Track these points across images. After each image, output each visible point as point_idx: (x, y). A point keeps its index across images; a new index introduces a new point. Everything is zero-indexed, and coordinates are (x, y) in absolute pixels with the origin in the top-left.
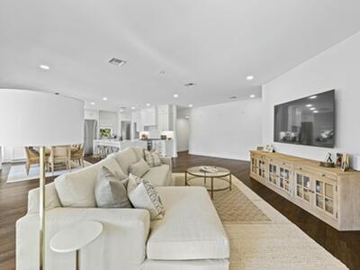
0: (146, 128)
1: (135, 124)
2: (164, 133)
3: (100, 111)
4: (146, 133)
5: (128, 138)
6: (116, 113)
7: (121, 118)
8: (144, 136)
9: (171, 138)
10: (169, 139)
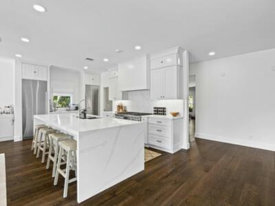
0: (125, 95)
1: (107, 89)
2: (160, 104)
3: (52, 68)
4: (125, 103)
5: (96, 112)
6: (78, 73)
7: (86, 80)
8: (120, 107)
9: (178, 113)
10: (175, 115)
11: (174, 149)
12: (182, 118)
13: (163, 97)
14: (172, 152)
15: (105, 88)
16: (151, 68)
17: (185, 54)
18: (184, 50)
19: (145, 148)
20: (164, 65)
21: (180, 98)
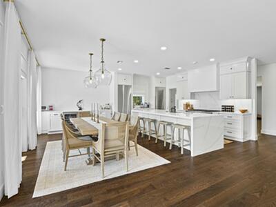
0: (193, 95)
7: (155, 83)
8: (188, 105)
9: (246, 110)
10: (244, 111)
11: (244, 139)
12: (250, 114)
13: (232, 97)
14: (242, 141)
15: (171, 90)
16: (220, 73)
17: (253, 61)
18: (252, 58)
19: (225, 139)
20: (233, 71)
21: (248, 98)
